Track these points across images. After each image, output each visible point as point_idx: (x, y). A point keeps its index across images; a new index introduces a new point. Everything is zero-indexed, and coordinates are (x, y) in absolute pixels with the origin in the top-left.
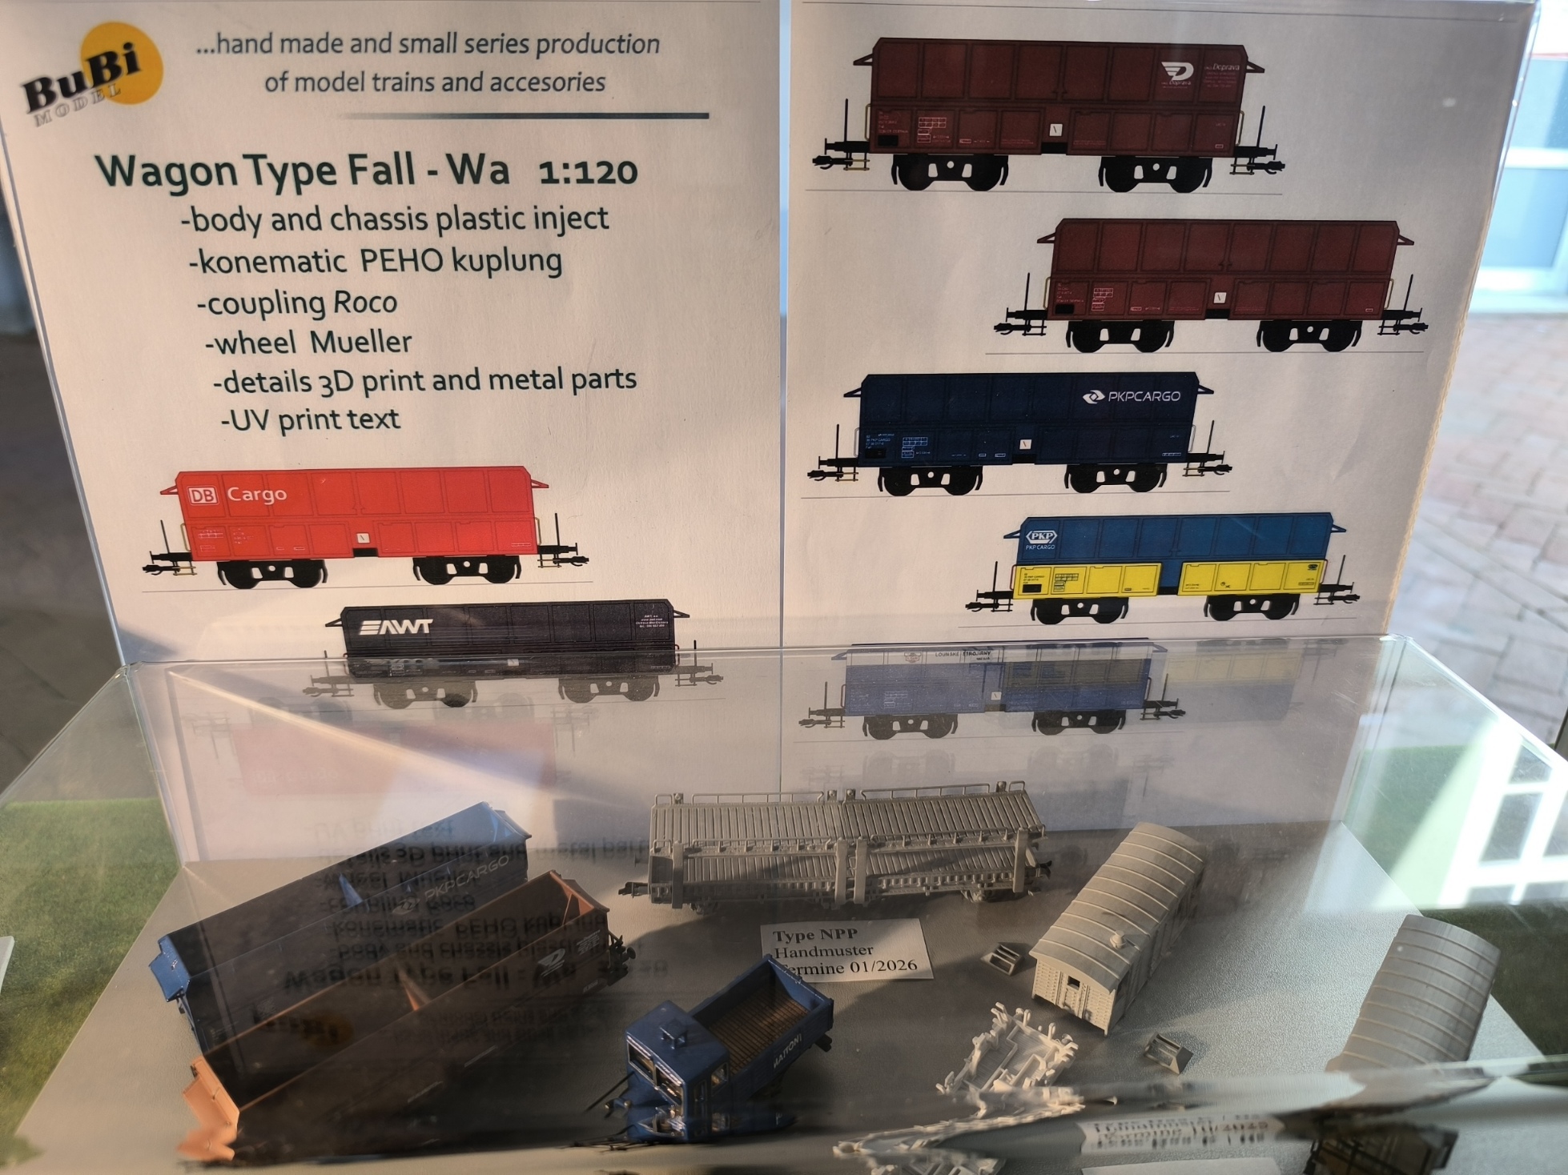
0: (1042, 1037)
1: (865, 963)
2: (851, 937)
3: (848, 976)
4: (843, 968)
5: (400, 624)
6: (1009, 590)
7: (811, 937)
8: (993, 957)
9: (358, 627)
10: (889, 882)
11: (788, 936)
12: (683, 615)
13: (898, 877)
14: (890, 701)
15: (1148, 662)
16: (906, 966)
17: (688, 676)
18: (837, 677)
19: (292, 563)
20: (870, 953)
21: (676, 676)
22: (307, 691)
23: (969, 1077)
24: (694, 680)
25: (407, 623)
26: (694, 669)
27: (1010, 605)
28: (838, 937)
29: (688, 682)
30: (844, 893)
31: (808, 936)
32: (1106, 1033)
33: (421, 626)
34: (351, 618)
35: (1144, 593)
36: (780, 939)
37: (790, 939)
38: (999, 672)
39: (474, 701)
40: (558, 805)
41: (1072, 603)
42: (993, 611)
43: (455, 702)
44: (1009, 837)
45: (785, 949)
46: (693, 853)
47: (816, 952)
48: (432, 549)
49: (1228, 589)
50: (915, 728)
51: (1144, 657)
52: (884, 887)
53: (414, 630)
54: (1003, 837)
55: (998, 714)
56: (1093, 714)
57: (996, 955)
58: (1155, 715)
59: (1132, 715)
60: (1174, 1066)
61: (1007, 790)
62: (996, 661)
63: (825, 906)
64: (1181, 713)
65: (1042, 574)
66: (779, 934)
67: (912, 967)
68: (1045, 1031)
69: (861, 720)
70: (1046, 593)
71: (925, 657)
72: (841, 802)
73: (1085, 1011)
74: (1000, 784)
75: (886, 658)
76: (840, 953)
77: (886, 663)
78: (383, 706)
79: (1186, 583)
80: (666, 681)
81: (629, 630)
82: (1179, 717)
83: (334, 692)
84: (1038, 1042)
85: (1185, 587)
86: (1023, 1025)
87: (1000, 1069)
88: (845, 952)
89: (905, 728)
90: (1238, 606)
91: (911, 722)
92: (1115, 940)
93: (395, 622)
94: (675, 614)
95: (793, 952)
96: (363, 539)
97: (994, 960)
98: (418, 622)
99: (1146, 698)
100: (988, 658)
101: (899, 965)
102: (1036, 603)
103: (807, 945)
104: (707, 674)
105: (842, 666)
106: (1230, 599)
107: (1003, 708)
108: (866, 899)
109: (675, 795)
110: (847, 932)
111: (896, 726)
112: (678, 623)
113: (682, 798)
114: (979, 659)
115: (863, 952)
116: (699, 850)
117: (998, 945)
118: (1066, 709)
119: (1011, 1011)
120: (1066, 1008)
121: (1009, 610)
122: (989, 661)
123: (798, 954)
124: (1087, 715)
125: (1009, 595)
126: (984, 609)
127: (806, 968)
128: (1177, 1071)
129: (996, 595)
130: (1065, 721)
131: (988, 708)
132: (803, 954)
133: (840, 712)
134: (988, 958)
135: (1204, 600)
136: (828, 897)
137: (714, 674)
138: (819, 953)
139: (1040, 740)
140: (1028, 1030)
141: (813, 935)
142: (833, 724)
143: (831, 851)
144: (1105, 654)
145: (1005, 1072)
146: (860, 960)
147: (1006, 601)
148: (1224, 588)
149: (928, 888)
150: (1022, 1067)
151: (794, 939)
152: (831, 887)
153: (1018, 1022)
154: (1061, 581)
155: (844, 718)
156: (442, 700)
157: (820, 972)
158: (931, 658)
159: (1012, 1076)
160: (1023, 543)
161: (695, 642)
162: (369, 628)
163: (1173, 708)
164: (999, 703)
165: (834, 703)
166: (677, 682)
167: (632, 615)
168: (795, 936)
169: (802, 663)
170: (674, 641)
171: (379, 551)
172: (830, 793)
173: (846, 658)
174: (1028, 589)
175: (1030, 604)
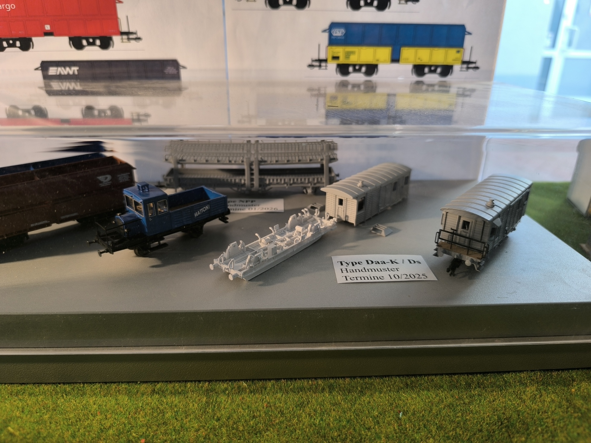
1: (255, 208)
3: (247, 211)
4: (245, 209)
5: (65, 69)
6: (326, 58)
8: (311, 206)
10: (269, 180)
12: (184, 67)
13: (274, 178)
16: (273, 209)
19: (20, 39)
25: (68, 69)
27: (326, 66)
28: (247, 202)
30: (250, 184)
31: (233, 201)
34: (45, 66)
35: (385, 62)
41: (354, 66)
42: (319, 69)
46: (182, 162)
47: (235, 206)
48: (77, 33)
49: (422, 61)
52: (268, 183)
53: (71, 72)
54: (319, 159)
57: (313, 205)
60: (383, 234)
65: (340, 51)
67: (276, 209)
70: (342, 61)
73: (346, 219)
79: (403, 57)
81: (162, 75)
85: (402, 59)
88: (248, 206)
90: (426, 70)
92: (360, 184)
94: (180, 67)
96: (48, 27)
98: (73, 68)
101: (270, 209)
102: (338, 65)
103: (232, 204)
106: (423, 66)
108: (260, 188)
110: (251, 201)
112: (182, 71)
113: (182, 141)
117: (314, 202)
120: (338, 217)
121: (326, 69)
125: (326, 61)
126: (315, 68)
128: (384, 236)
129: (320, 61)
134: (309, 207)
135: (410, 67)
140: (318, 219)
143: (243, 163)
146: (253, 207)
147: (324, 64)
148: (420, 61)
149: (287, 185)
152: (244, 182)
154: (348, 55)
160: (330, 35)
162: (52, 71)
167: (163, 67)
171: (55, 34)
172: (248, 141)
174: (334, 58)
175: (335, 66)
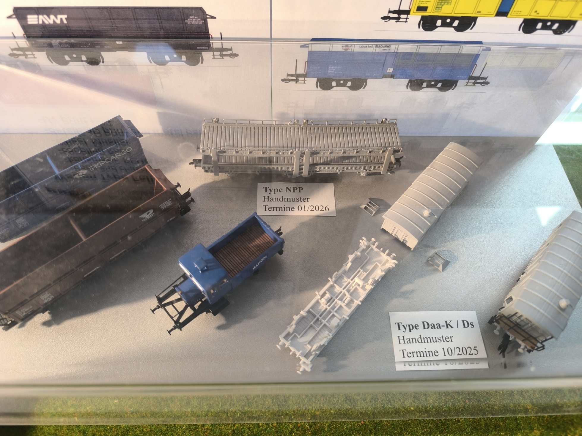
0: (382, 254)
1: (305, 206)
2: (300, 192)
3: (296, 213)
4: (294, 208)
5: (49, 18)
6: (408, 9)
7: (281, 191)
8: (366, 206)
9: (25, 19)
10: (320, 168)
11: (270, 189)
12: (213, 17)
13: (325, 166)
14: (332, 71)
15: (477, 56)
16: (324, 209)
17: (219, 53)
18: (303, 56)
20: (308, 201)
21: (212, 53)
22: (11, 55)
23: (345, 272)
24: (222, 56)
25: (52, 17)
26: (221, 50)
27: (407, 18)
28: (294, 192)
29: (219, 57)
30: (298, 172)
31: (280, 190)
32: (412, 250)
33: (61, 19)
34: (20, 14)
35: (488, 15)
36: (266, 191)
37: (271, 191)
38: (394, 58)
39: (103, 62)
40: (159, 114)
41: (444, 19)
42: (397, 22)
43: (94, 62)
44: (383, 152)
45: (268, 197)
46: (222, 153)
47: (283, 199)
49: (538, 15)
50: (344, 85)
51: (476, 53)
52: (318, 170)
53: (58, 22)
54: (380, 151)
55: (389, 79)
56: (440, 81)
57: (367, 206)
58: (473, 84)
59: (461, 83)
60: (440, 268)
61: (387, 122)
62: (393, 51)
63: (289, 177)
64: (487, 83)
66: (266, 188)
67: (327, 209)
68: (384, 251)
69: (315, 80)
70: (430, 12)
71: (353, 48)
72: (300, 125)
73: (404, 240)
74: (384, 120)
75: (331, 47)
76: (293, 200)
77: (331, 50)
78: (54, 64)
79: (515, 10)
80: (207, 55)
81: (182, 25)
82: (486, 85)
83: (26, 56)
84: (380, 255)
85: (513, 12)
86: (374, 247)
87: (359, 269)
88: (296, 200)
89: (339, 85)
90: (539, 25)
91: (342, 82)
92: (426, 213)
93: (45, 16)
94: (208, 16)
95: (272, 199)
97: (366, 208)
98: (59, 17)
99: (471, 75)
100: (389, 50)
101: (321, 208)
102: (423, 18)
103: (279, 195)
104: (229, 52)
105: (306, 51)
106: (536, 21)
107: (392, 76)
108: (309, 174)
109: (214, 119)
110: (298, 189)
111: (334, 84)
112: (210, 21)
113: (218, 120)
114: (384, 50)
115: (304, 200)
116: (224, 152)
117: (369, 200)
118: (426, 79)
119: (369, 240)
120: (396, 236)
121: (406, 22)
122: (389, 51)
123: (274, 200)
124: (437, 82)
125: (407, 12)
126: (391, 20)
127: (277, 208)
128: (441, 271)
129: (400, 12)
130: (425, 85)
131: (385, 76)
132: (276, 199)
133: (304, 76)
134: (363, 206)
135: (521, 20)
136: (291, 173)
137: (233, 53)
138: (284, 200)
139: (410, 93)
140: (376, 250)
141: (282, 190)
142: (300, 82)
143: (292, 155)
144: (454, 50)
145: (362, 270)
146: (302, 204)
147: (405, 16)
148: (535, 14)
149: (340, 171)
150: (370, 267)
151: (273, 192)
152: (292, 170)
153: (372, 246)
154: (440, 5)
155: (306, 79)
156: (85, 61)
157: (283, 210)
158: (357, 48)
159: (365, 273)
161: (221, 33)
162: (32, 19)
163: (484, 80)
164: (391, 74)
165: (301, 70)
166: (213, 57)
167: (183, 17)
168: (273, 190)
169: (283, 48)
170: (209, 33)
172: (295, 121)
173: (308, 47)
174: (420, 9)
175: (419, 18)
